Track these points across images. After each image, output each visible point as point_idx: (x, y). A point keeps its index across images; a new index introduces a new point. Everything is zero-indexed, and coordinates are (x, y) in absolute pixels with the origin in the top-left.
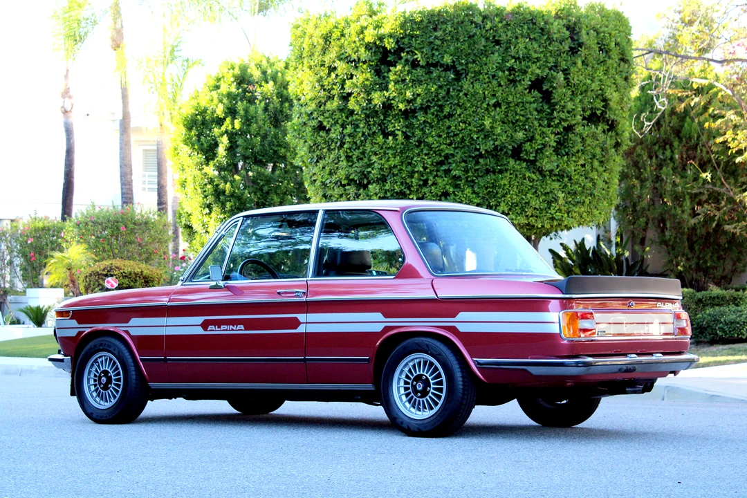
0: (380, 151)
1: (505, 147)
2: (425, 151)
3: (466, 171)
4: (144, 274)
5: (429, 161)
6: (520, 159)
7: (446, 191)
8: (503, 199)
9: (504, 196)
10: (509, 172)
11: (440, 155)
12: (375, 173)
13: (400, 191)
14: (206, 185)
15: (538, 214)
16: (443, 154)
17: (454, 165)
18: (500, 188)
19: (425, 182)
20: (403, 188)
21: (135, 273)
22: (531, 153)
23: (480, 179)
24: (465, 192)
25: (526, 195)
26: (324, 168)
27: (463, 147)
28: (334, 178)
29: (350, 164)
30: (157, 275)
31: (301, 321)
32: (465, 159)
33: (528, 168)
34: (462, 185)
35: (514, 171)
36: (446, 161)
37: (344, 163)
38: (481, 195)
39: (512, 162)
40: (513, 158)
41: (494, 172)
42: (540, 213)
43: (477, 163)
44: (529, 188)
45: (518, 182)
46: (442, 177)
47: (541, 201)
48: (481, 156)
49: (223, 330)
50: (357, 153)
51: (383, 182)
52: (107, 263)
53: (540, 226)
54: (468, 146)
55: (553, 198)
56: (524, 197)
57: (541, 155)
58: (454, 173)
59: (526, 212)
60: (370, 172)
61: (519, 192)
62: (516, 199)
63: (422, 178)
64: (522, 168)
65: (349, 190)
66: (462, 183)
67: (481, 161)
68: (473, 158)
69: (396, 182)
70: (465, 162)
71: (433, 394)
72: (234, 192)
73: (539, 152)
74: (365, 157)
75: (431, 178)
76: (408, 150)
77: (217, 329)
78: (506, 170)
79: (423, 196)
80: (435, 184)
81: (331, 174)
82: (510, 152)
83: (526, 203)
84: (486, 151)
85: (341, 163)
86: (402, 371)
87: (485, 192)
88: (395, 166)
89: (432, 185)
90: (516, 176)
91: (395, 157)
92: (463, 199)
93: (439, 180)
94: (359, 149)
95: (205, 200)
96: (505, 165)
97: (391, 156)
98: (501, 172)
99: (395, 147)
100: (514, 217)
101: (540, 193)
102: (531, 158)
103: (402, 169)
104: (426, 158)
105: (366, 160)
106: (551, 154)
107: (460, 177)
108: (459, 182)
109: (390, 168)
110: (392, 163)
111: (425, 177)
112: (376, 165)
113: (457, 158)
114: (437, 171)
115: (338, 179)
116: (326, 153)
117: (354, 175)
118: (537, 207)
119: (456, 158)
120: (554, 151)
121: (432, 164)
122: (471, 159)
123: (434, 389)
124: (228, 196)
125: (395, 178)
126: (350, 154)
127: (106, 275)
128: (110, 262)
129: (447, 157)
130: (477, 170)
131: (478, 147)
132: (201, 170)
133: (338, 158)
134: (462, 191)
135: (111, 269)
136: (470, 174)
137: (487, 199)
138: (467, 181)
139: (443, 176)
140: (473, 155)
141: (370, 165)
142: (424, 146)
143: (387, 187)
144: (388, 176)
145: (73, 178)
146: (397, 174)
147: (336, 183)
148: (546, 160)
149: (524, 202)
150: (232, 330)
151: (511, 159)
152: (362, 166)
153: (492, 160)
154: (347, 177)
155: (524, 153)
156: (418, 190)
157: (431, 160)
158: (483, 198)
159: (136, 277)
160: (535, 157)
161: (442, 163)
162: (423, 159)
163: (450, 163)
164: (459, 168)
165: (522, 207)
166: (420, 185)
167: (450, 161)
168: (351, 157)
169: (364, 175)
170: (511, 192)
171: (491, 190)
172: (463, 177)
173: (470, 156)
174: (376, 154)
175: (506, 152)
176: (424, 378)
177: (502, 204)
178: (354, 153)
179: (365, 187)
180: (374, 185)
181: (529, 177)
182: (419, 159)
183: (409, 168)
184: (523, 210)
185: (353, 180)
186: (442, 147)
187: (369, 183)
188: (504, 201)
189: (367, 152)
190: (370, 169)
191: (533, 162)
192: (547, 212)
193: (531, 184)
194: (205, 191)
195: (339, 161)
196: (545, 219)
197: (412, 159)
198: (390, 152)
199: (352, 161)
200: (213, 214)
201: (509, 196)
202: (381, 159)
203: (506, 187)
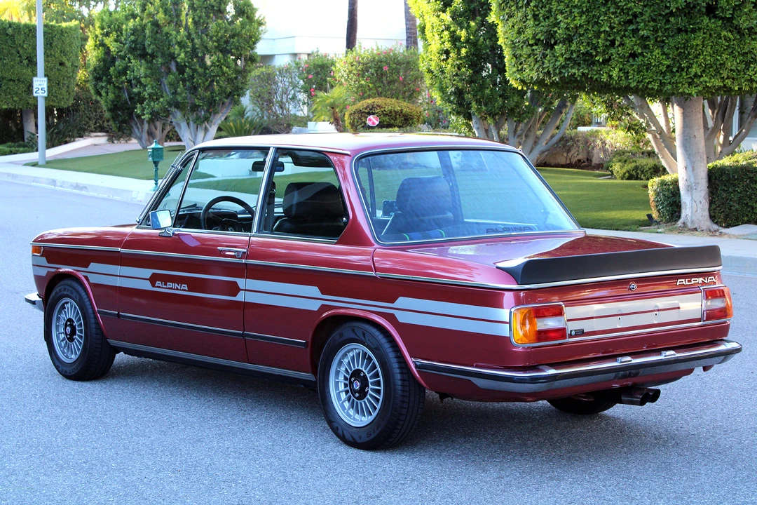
0: (566, 10)
1: (698, 4)
2: (612, 10)
3: (655, 30)
4: (404, 112)
5: (616, 20)
6: (715, 17)
7: (634, 52)
8: (695, 60)
9: (697, 58)
10: (702, 31)
11: (628, 15)
12: (560, 33)
13: (587, 52)
14: (443, 31)
15: (735, 76)
16: (630, 13)
17: (642, 24)
18: (691, 49)
19: (613, 43)
20: (589, 49)
21: (395, 111)
22: (728, 10)
23: (671, 39)
24: (654, 53)
25: (721, 56)
26: (513, 26)
27: (653, 5)
28: (522, 37)
29: (537, 23)
30: (417, 112)
31: (241, 288)
32: (654, 17)
33: (724, 27)
34: (651, 46)
35: (708, 30)
36: (634, 20)
37: (531, 23)
38: (671, 56)
39: (706, 20)
40: (707, 15)
41: (686, 31)
42: (737, 75)
43: (668, 21)
44: (725, 48)
45: (712, 42)
46: (630, 38)
47: (738, 61)
48: (671, 14)
49: (169, 288)
50: (542, 12)
51: (569, 42)
52: (370, 101)
53: (736, 88)
54: (658, 4)
55: (752, 58)
56: (719, 58)
57: (739, 12)
58: (641, 33)
59: (721, 74)
60: (556, 32)
61: (714, 53)
62: (709, 60)
63: (609, 38)
64: (717, 26)
65: (536, 50)
66: (650, 44)
67: (672, 19)
68: (664, 16)
69: (582, 43)
70: (654, 20)
71: (371, 396)
72: (470, 39)
73: (737, 8)
74: (552, 16)
75: (618, 38)
76: (594, 8)
77: (163, 286)
78: (700, 29)
79: (610, 57)
80: (622, 44)
81: (519, 33)
82: (704, 10)
83: (720, 64)
84: (677, 8)
85: (528, 22)
86: (340, 363)
87: (676, 52)
88: (581, 26)
89: (619, 46)
90: (711, 35)
91: (581, 16)
92: (652, 61)
93: (627, 41)
94: (545, 7)
95: (442, 46)
96: (698, 23)
97: (577, 15)
98: (693, 31)
99: (581, 5)
100: (707, 80)
101: (737, 54)
102: (728, 16)
103: (588, 29)
104: (613, 16)
105: (552, 19)
106: (750, 11)
107: (648, 37)
108: (647, 43)
109: (577, 28)
110: (577, 22)
111: (612, 38)
112: (562, 24)
113: (646, 17)
114: (626, 30)
115: (525, 38)
116: (515, 10)
117: (540, 35)
118: (733, 68)
119: (644, 17)
120: (754, 7)
121: (620, 23)
122: (661, 18)
123: (372, 390)
124: (463, 43)
125: (581, 38)
126: (537, 13)
127: (369, 114)
128: (373, 100)
129: (635, 16)
130: (668, 29)
131: (668, 5)
132: (438, 16)
133: (526, 16)
134: (651, 52)
135: (373, 107)
136: (660, 34)
137: (678, 61)
138: (656, 41)
139: (631, 36)
140: (664, 13)
141: (557, 24)
142: (612, 4)
143: (573, 48)
144: (574, 36)
145: (356, 15)
146: (583, 34)
147: (524, 42)
148: (743, 18)
149: (718, 63)
150: (177, 289)
151: (705, 17)
152: (549, 25)
153: (684, 18)
154: (534, 37)
155: (720, 10)
156: (604, 51)
157: (618, 19)
158: (673, 59)
159: (396, 115)
160: (732, 14)
161: (630, 22)
162: (610, 18)
163: (637, 22)
164: (647, 28)
165: (717, 68)
166: (606, 46)
167: (638, 20)
168: (538, 15)
169: (551, 35)
170: (704, 53)
171: (682, 51)
172: (651, 37)
173: (660, 15)
174: (562, 13)
175: (699, 10)
176: (362, 374)
177: (694, 66)
178: (541, 11)
179: (552, 47)
180: (561, 45)
181: (725, 36)
182: (606, 18)
183: (596, 28)
184: (717, 72)
185: (539, 40)
186: (629, 5)
187: (556, 43)
188: (697, 63)
189: (553, 10)
190: (556, 29)
191: (730, 20)
192: (745, 74)
193: (727, 44)
194: (442, 38)
195: (527, 19)
196: (743, 81)
197: (599, 18)
198: (576, 10)
199: (539, 20)
200: (450, 61)
201: (702, 57)
202: (567, 19)
203: (698, 48)
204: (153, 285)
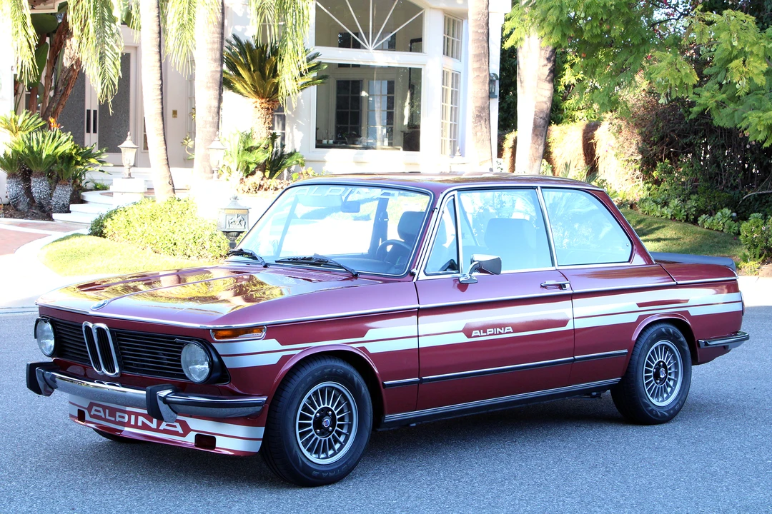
31: (570, 317)
49: (490, 335)
77: (482, 334)
150: (500, 333)
176: (662, 364)
204: (469, 336)
